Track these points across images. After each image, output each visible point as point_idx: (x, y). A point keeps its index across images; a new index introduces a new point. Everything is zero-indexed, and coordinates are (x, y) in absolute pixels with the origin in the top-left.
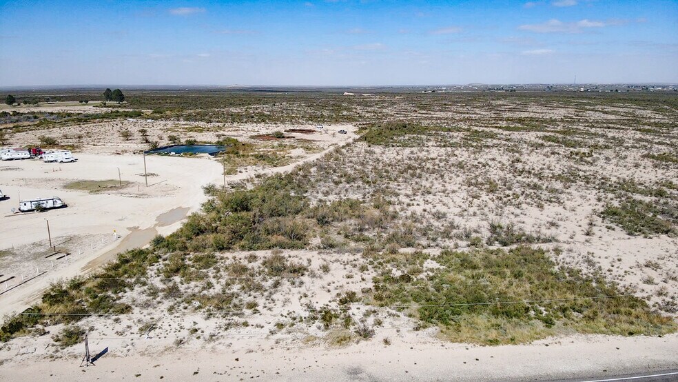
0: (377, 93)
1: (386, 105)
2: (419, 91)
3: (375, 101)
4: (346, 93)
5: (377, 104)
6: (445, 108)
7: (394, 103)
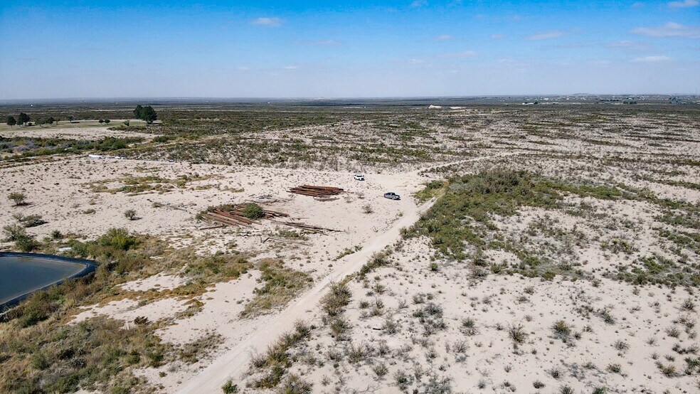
0: (468, 106)
1: (479, 123)
2: (518, 102)
3: (464, 117)
4: (432, 106)
5: (466, 123)
6: (565, 131)
7: (489, 122)
